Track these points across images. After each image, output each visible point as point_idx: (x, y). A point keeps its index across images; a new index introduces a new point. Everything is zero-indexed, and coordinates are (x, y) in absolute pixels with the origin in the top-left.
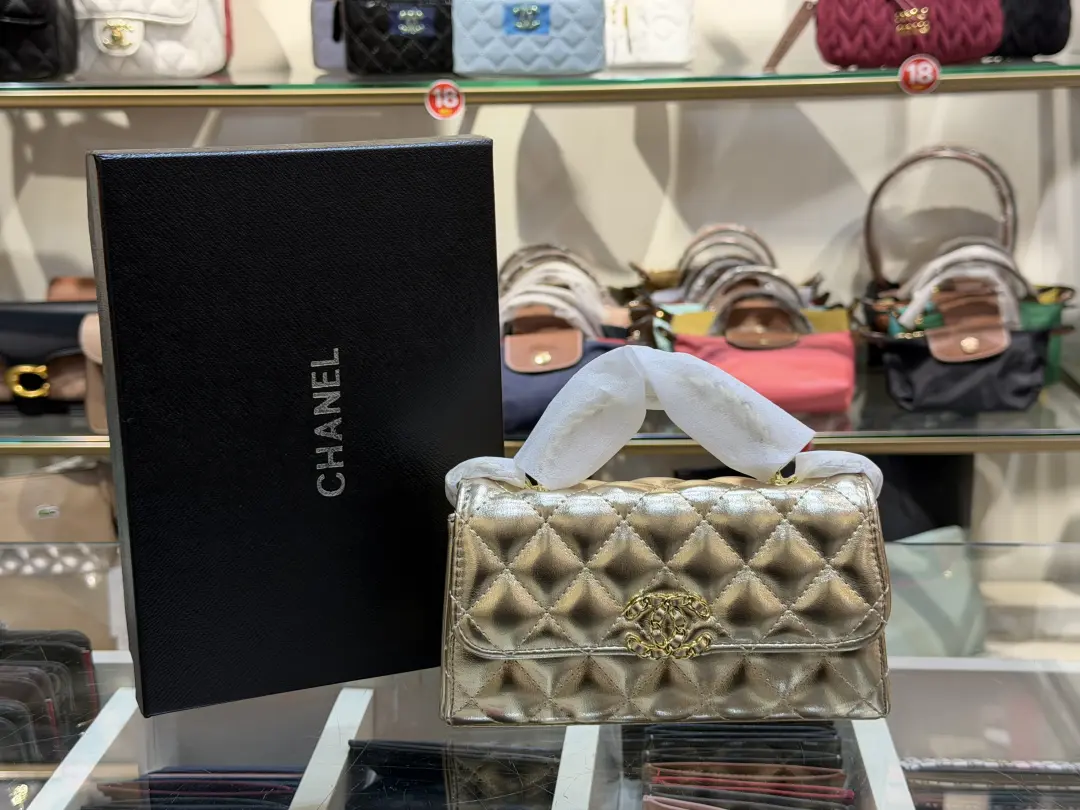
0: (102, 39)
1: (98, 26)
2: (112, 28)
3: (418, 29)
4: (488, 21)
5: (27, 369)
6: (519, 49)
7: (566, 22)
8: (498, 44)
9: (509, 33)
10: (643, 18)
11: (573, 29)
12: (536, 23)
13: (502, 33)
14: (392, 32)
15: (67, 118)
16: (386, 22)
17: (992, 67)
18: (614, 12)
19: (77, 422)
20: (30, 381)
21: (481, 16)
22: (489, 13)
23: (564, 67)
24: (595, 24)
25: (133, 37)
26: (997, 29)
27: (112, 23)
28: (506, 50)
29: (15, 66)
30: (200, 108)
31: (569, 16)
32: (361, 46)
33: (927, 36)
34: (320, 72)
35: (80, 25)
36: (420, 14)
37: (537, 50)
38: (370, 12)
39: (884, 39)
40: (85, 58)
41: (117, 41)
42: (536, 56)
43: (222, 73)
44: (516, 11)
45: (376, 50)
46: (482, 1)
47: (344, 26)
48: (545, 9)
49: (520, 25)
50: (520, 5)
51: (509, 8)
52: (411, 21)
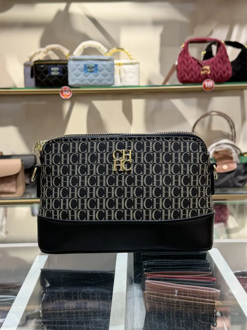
3: (58, 73)
4: (79, 69)
6: (88, 77)
7: (102, 69)
8: (82, 76)
9: (85, 73)
10: (125, 72)
11: (105, 71)
12: (94, 70)
13: (83, 73)
14: (49, 74)
16: (47, 71)
18: (116, 71)
22: (79, 67)
23: (102, 83)
24: (111, 70)
26: (230, 72)
32: (39, 79)
33: (210, 74)
36: (58, 69)
37: (94, 78)
38: (42, 68)
39: (197, 75)
42: (94, 80)
44: (87, 66)
45: (44, 80)
46: (77, 63)
47: (34, 72)
48: (96, 66)
49: (88, 70)
50: (88, 64)
51: (85, 65)
52: (55, 71)
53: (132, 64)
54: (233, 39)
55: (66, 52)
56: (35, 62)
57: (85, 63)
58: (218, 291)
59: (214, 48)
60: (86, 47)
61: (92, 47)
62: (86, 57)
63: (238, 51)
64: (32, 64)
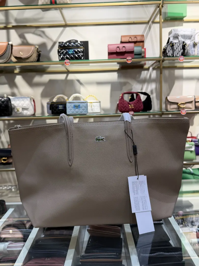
0: (16, 110)
1: (15, 109)
2: (17, 109)
3: (62, 108)
4: (71, 107)
5: (4, 158)
6: (76, 111)
7: (82, 107)
8: (73, 110)
9: (74, 108)
10: (94, 106)
11: (83, 108)
12: (78, 107)
13: (73, 108)
14: (58, 109)
15: (12, 122)
16: (58, 107)
17: (141, 112)
18: (90, 105)
19: (11, 166)
20: (4, 160)
21: (70, 106)
22: (72, 106)
23: (83, 113)
24: (86, 107)
25: (20, 110)
26: (142, 107)
27: (17, 108)
28: (74, 111)
29: (3, 115)
30: (30, 120)
31: (82, 106)
32: (53, 110)
34: (48, 114)
35: (13, 109)
36: (62, 106)
37: (78, 111)
38: (55, 106)
40: (13, 113)
41: (18, 111)
43: (34, 115)
44: (75, 106)
45: (56, 111)
46: (71, 104)
47: (51, 108)
48: (79, 105)
49: (76, 107)
50: (76, 105)
51: (74, 105)
52: (61, 107)
53: (97, 102)
54: (144, 91)
55: (66, 98)
56: (51, 103)
57: (74, 104)
58: (120, 228)
59: (135, 95)
60: (75, 96)
61: (78, 96)
62: (75, 101)
63: (146, 97)
64: (50, 104)
